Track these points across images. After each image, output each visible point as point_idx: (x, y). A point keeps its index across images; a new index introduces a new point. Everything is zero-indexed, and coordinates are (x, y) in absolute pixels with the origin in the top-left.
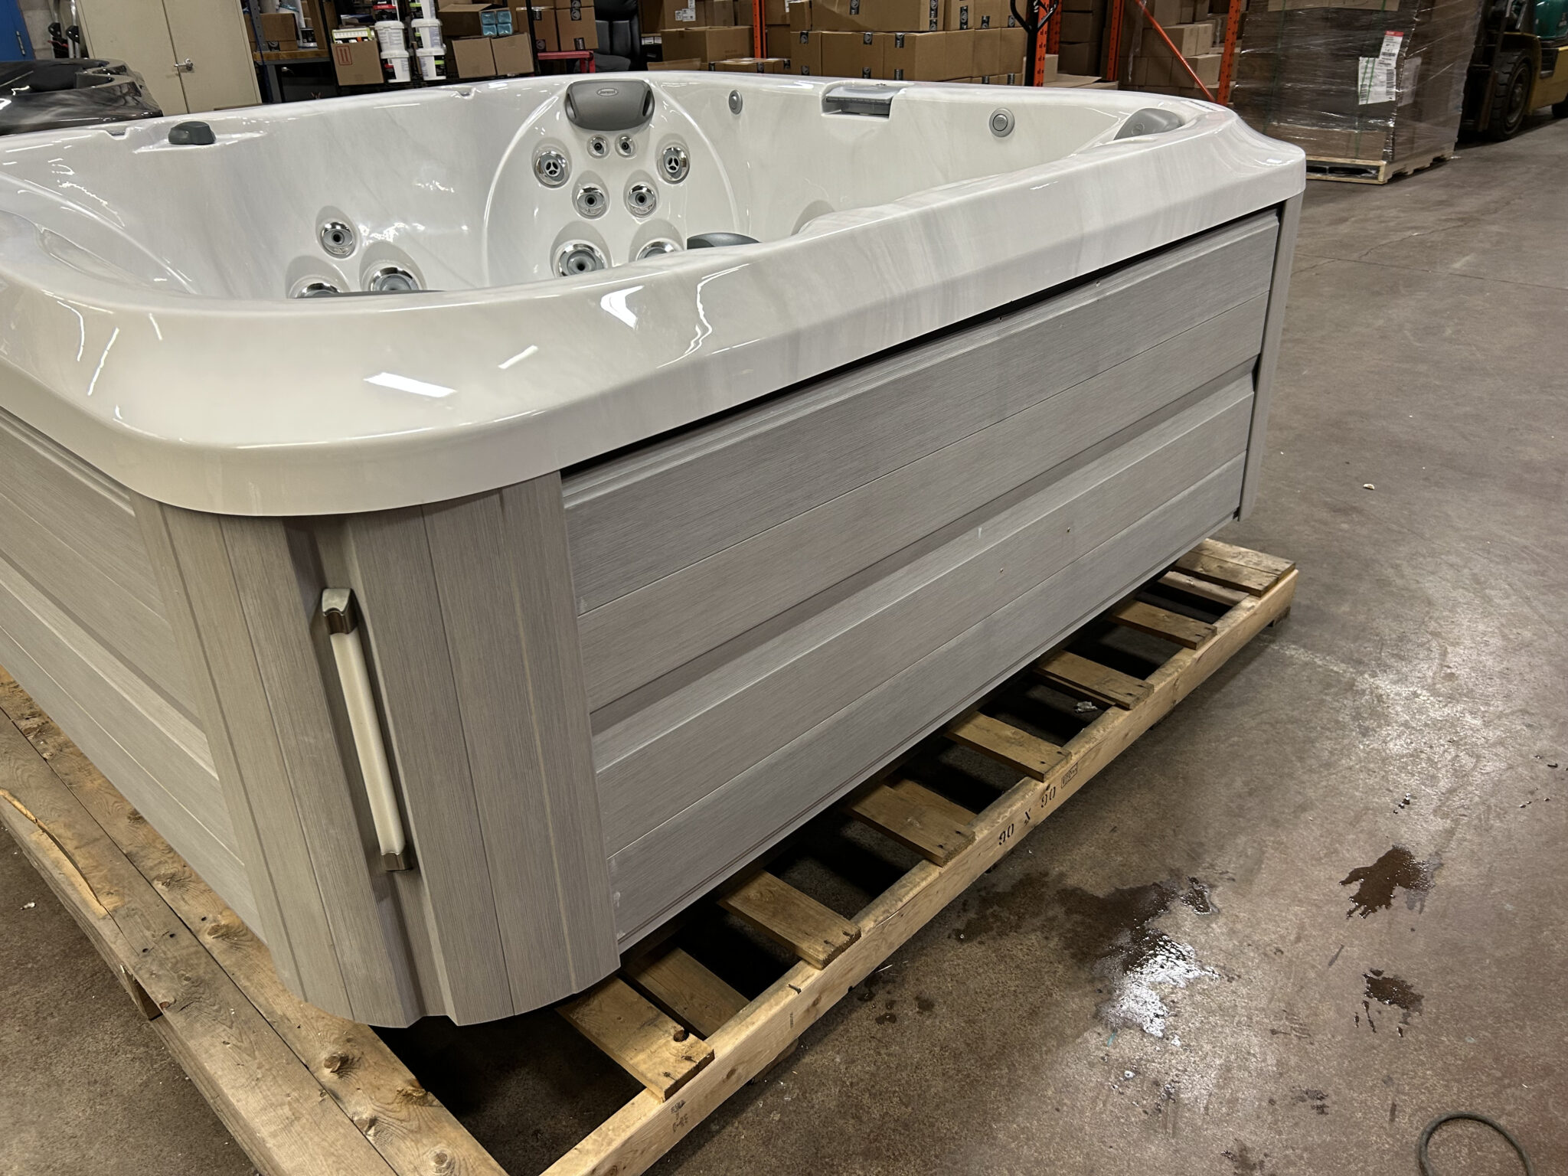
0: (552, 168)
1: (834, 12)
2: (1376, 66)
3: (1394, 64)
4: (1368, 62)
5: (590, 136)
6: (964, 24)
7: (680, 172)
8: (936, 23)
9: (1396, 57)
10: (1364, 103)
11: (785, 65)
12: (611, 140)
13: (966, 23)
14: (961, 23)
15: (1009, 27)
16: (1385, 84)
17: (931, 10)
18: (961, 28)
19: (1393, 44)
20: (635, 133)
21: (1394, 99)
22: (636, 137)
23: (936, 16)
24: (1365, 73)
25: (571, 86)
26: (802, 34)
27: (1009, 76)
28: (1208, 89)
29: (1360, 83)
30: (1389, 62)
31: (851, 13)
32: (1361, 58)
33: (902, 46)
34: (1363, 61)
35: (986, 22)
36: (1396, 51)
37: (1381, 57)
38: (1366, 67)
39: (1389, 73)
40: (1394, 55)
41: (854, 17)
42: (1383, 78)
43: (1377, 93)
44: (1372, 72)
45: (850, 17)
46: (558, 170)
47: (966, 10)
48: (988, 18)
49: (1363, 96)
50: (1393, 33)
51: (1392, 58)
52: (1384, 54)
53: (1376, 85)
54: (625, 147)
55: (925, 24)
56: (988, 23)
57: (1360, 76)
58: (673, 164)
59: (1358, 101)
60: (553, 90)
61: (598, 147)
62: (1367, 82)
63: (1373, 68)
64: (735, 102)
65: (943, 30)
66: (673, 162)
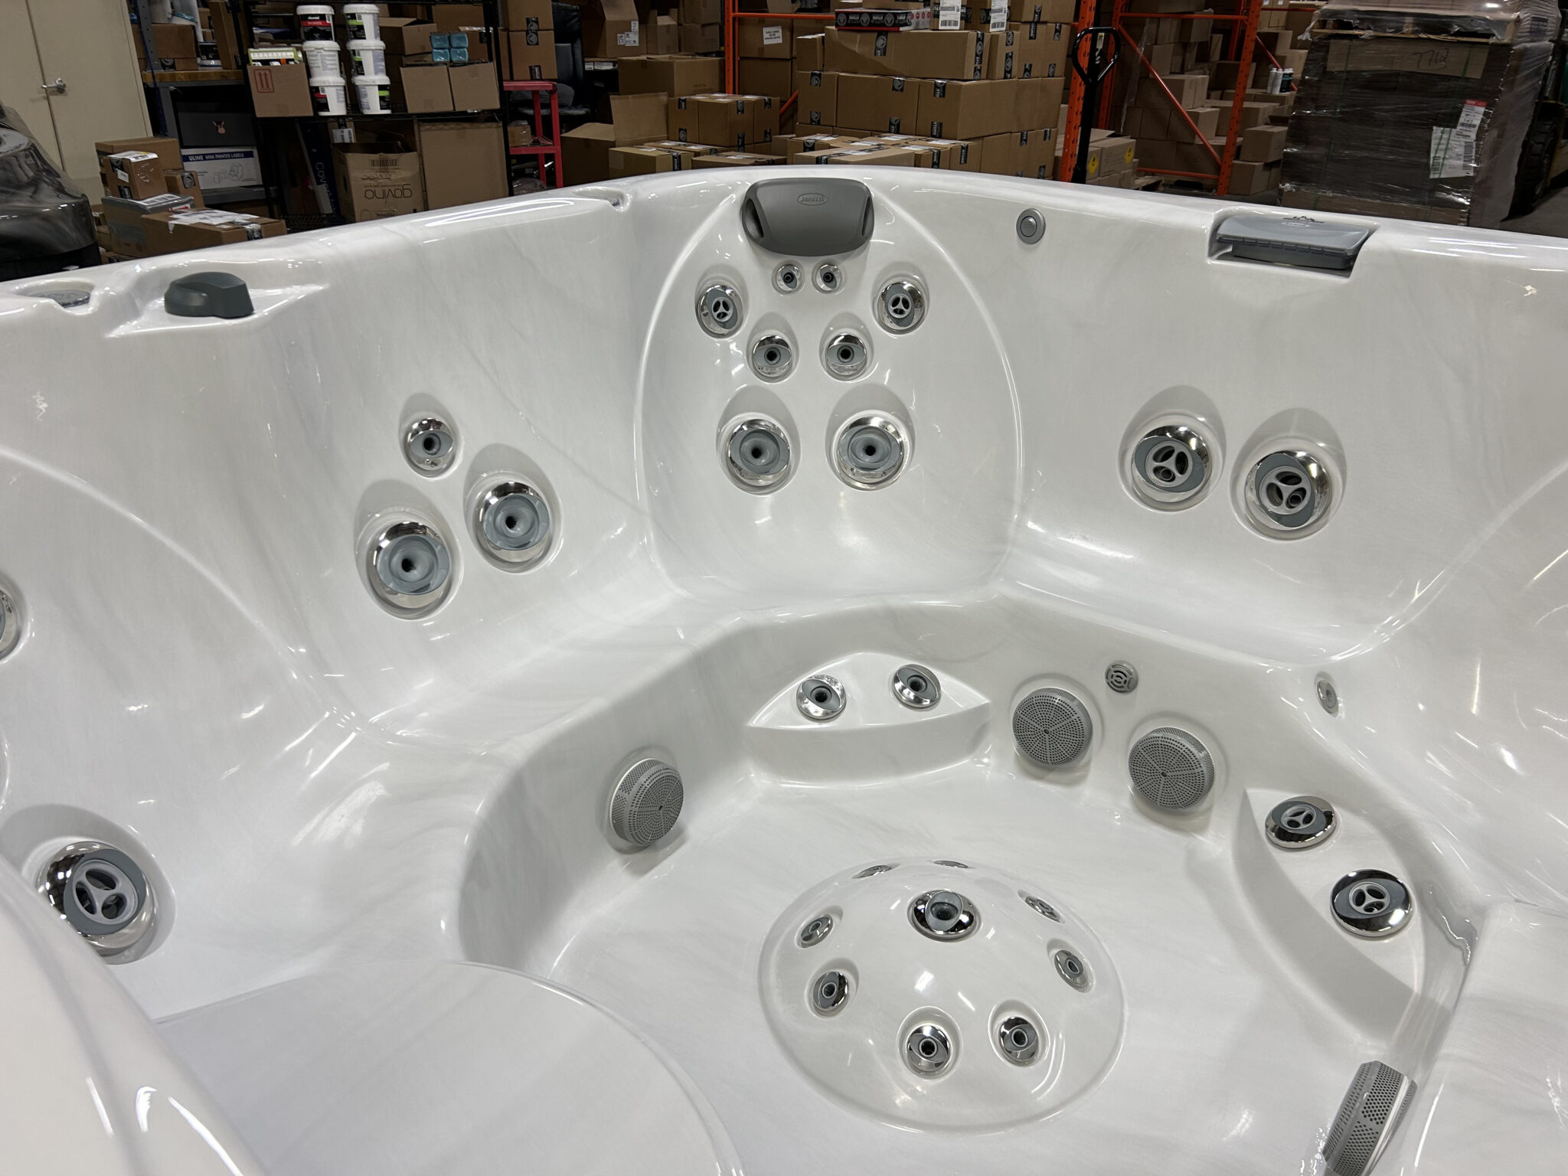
0: (721, 309)
1: (855, 52)
2: (1451, 138)
3: (1473, 136)
4: (1443, 132)
5: (775, 262)
6: (1008, 72)
7: (910, 317)
8: (980, 71)
9: (1477, 128)
10: (1437, 176)
11: (766, 104)
12: (808, 269)
13: (1010, 72)
14: (1006, 72)
15: (1049, 76)
16: (1462, 157)
17: (977, 55)
18: (1005, 78)
19: (1474, 114)
20: (845, 258)
21: (1472, 174)
22: (846, 266)
23: (980, 63)
24: (1439, 144)
25: (754, 189)
26: (813, 75)
27: (1046, 131)
28: (1213, 146)
29: (1432, 155)
30: (1468, 133)
31: (875, 54)
32: (1434, 128)
33: (943, 95)
34: (1437, 131)
35: (1028, 70)
36: (1477, 122)
37: (1459, 127)
38: (1441, 138)
39: (1468, 146)
40: (1474, 126)
41: (879, 58)
42: (1460, 150)
43: (1452, 167)
44: (1448, 144)
45: (874, 58)
46: (730, 312)
47: (1011, 57)
48: (1031, 66)
49: (1435, 169)
50: (1474, 102)
51: (1472, 129)
52: (1463, 125)
53: (1451, 158)
54: (829, 278)
55: (970, 74)
56: (1030, 71)
57: (1433, 147)
58: (900, 306)
59: (1429, 174)
61: (789, 278)
62: (1441, 154)
63: (1449, 139)
64: (1030, 227)
65: (987, 79)
66: (901, 303)
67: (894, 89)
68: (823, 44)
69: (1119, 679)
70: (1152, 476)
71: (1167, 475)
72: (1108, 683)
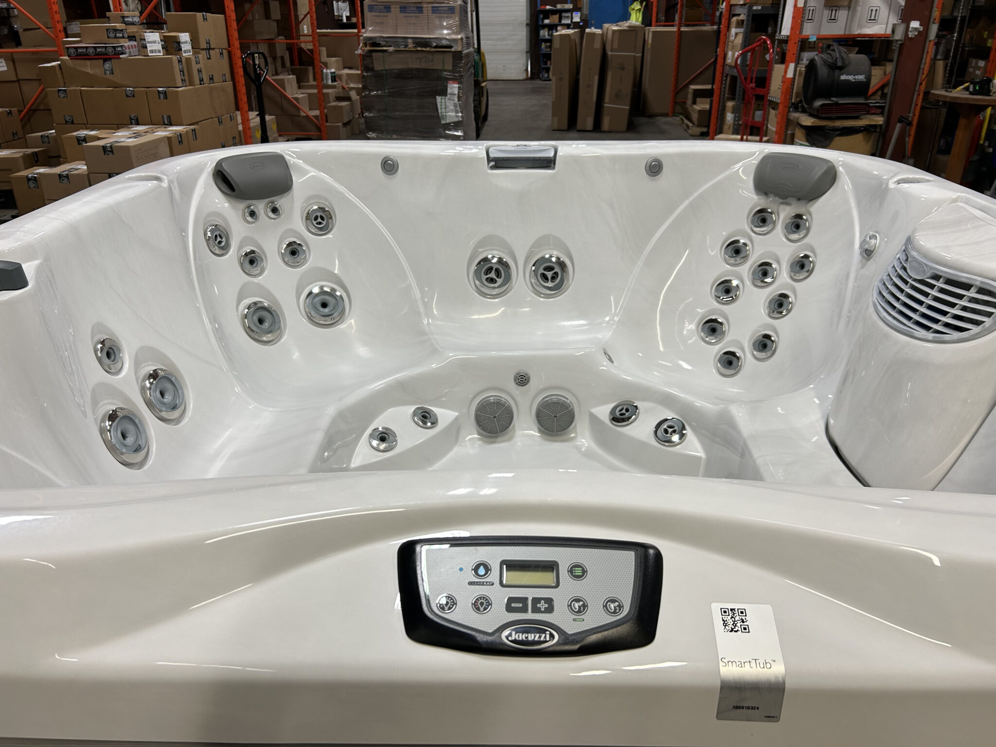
0: (219, 239)
1: (88, 73)
2: (447, 102)
3: (456, 99)
4: (441, 99)
5: (242, 205)
6: (201, 80)
7: (327, 225)
8: (185, 80)
9: (457, 95)
10: (444, 122)
12: (260, 207)
13: (202, 80)
14: (200, 80)
15: (223, 82)
16: (454, 111)
17: (181, 71)
18: (201, 84)
19: (453, 88)
20: (281, 198)
21: (461, 119)
22: (282, 202)
23: (184, 76)
24: (441, 105)
25: (219, 164)
26: (59, 91)
27: (230, 116)
28: (313, 116)
29: (440, 111)
30: (453, 99)
31: (105, 74)
32: (437, 97)
33: (166, 97)
34: (439, 98)
35: (211, 79)
36: (456, 92)
37: (449, 96)
38: (441, 102)
39: (455, 105)
40: (455, 94)
41: (111, 77)
42: (452, 107)
43: (450, 116)
44: (445, 105)
45: (105, 76)
46: (224, 240)
47: (201, 71)
48: (212, 76)
49: (443, 119)
50: (452, 82)
51: (455, 96)
52: (450, 94)
53: (449, 112)
54: (275, 210)
55: (179, 83)
56: (213, 79)
57: (439, 107)
58: (319, 220)
59: (440, 120)
60: (200, 169)
61: (252, 214)
62: (443, 110)
63: (445, 102)
64: (389, 166)
65: (190, 86)
66: (319, 218)
67: (127, 96)
68: (61, 69)
69: (522, 379)
70: (486, 283)
71: (492, 280)
72: (517, 384)
